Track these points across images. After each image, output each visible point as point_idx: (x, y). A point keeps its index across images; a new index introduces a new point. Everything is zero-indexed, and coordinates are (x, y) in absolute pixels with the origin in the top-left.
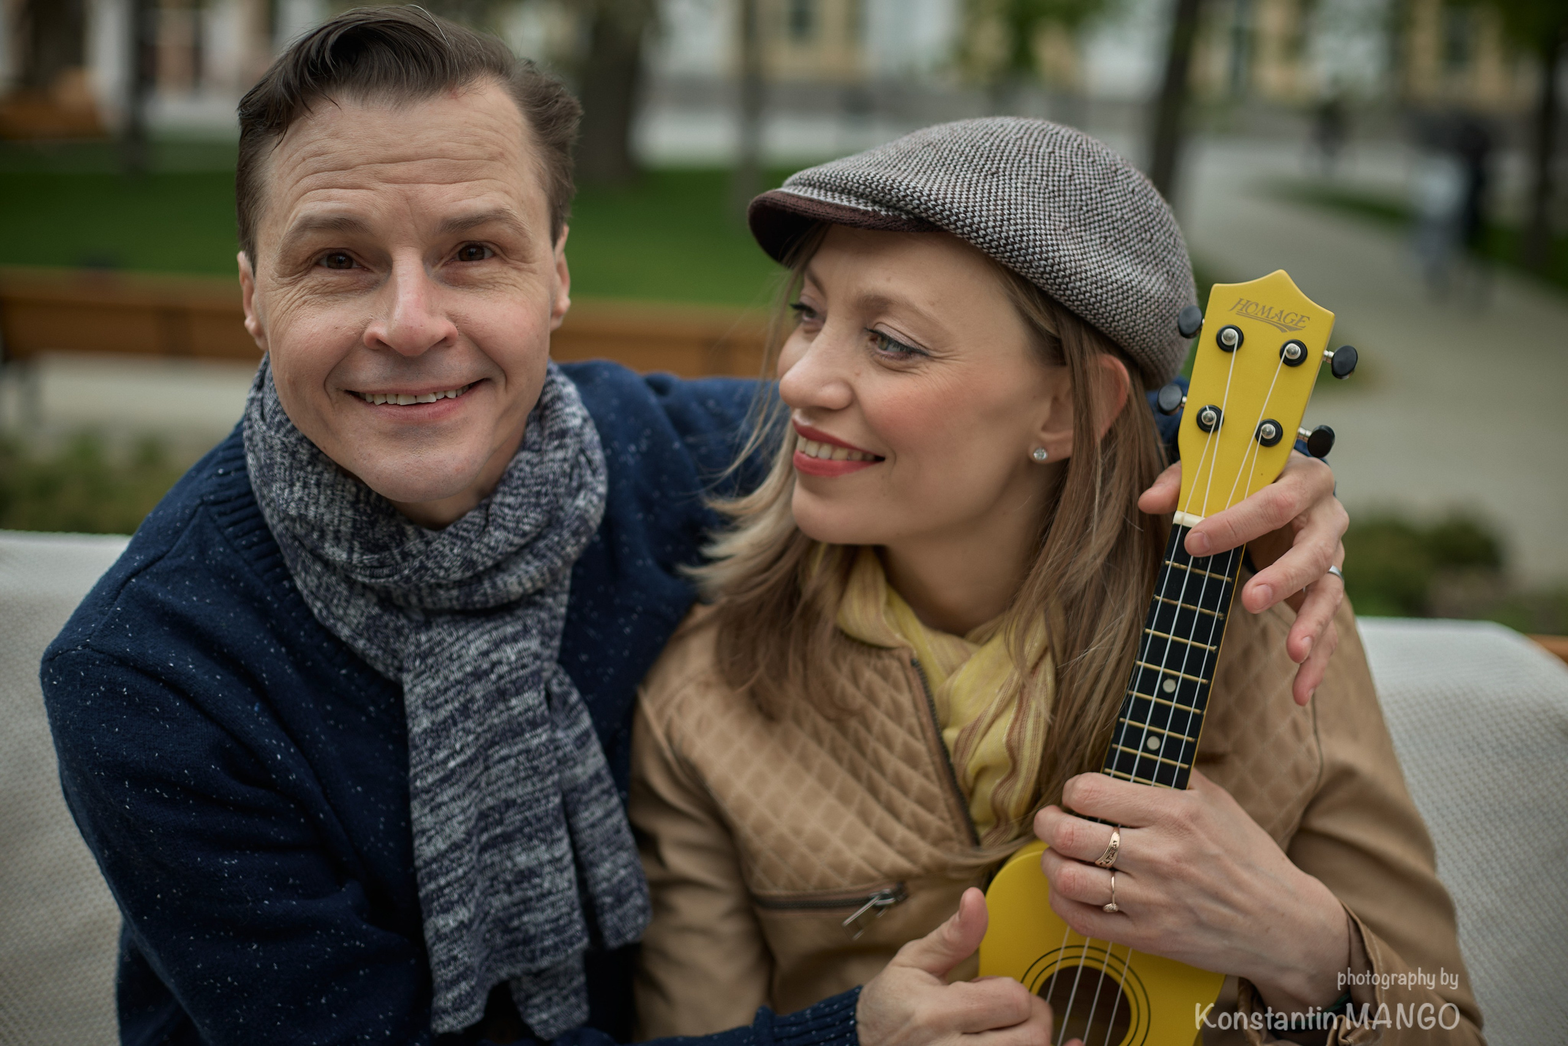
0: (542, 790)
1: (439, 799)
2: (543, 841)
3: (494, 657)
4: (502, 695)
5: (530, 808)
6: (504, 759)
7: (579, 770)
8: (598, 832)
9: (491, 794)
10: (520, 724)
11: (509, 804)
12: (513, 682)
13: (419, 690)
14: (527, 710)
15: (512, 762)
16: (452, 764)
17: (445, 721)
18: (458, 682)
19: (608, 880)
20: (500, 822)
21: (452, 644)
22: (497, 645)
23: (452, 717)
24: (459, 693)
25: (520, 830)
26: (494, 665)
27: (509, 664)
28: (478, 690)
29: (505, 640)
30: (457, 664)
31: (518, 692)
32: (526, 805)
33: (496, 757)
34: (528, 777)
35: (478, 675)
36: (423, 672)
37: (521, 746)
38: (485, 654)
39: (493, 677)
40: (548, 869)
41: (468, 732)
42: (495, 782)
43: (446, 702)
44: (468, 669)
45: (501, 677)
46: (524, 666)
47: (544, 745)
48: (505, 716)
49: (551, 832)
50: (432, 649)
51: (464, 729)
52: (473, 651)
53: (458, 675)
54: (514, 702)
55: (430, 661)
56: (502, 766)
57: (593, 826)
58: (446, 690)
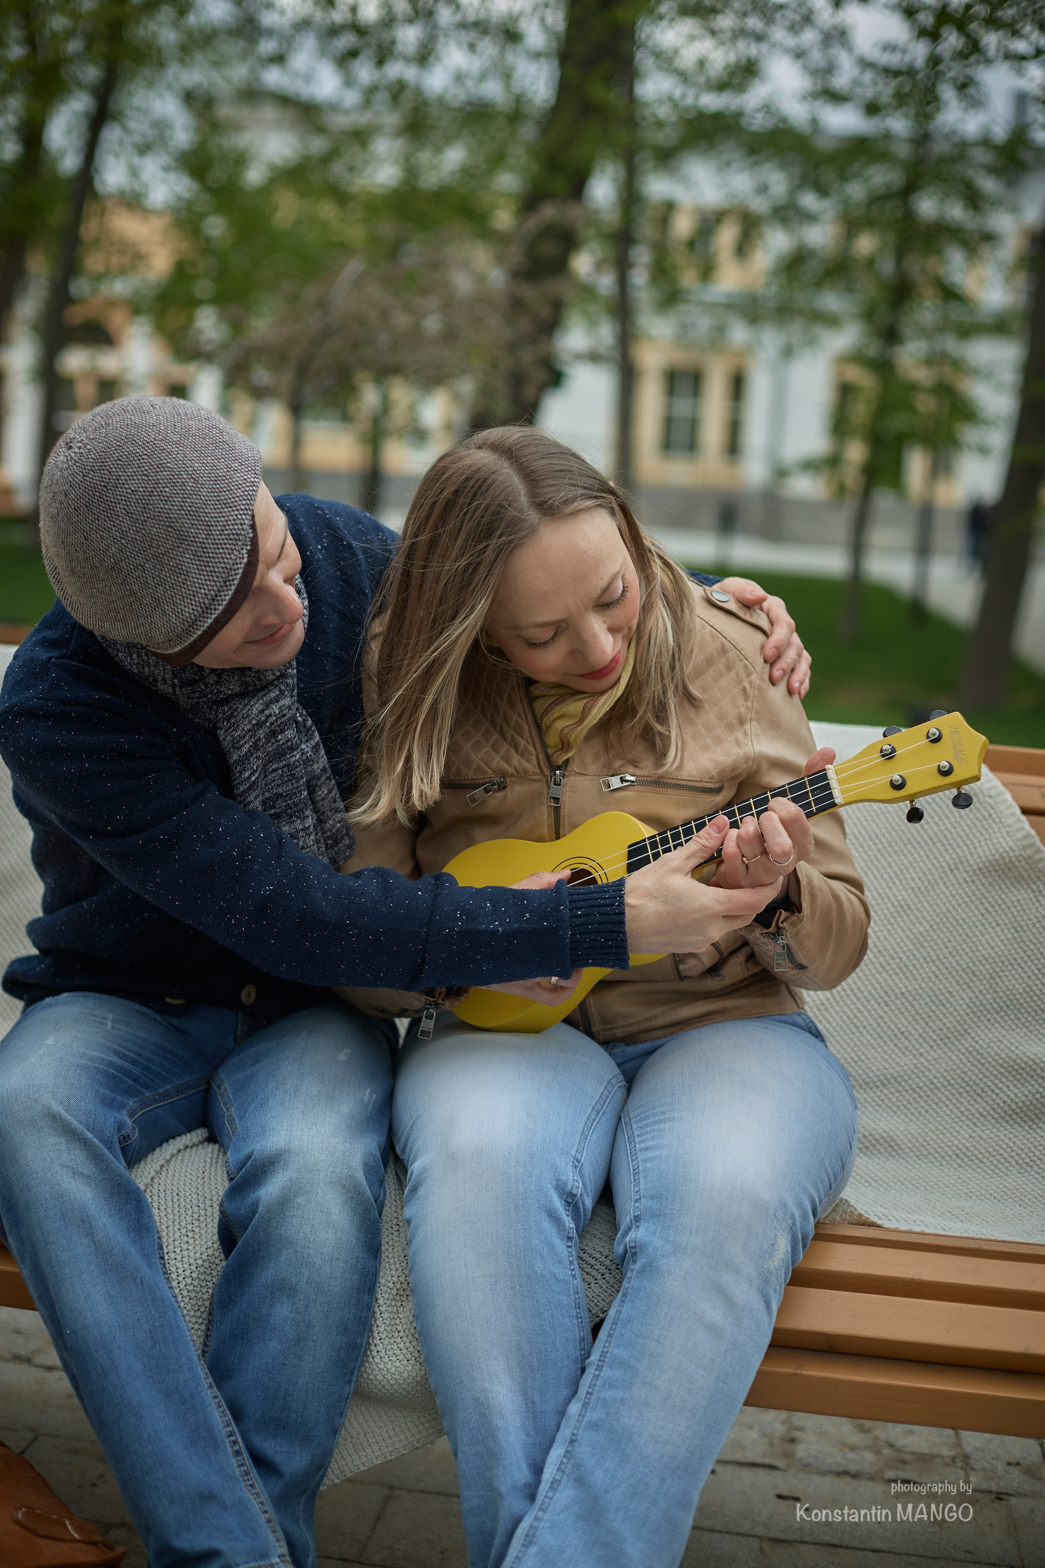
0: (297, 788)
1: (248, 800)
2: (299, 817)
3: (267, 712)
4: (273, 734)
5: (291, 798)
6: (275, 770)
7: (315, 766)
8: (325, 803)
9: (268, 791)
10: (283, 750)
11: (279, 796)
12: (279, 726)
13: (228, 738)
14: (287, 742)
15: (280, 771)
16: (253, 778)
17: (246, 754)
18: (249, 730)
19: (330, 831)
20: (273, 807)
21: (243, 709)
22: (267, 705)
23: (250, 751)
24: (251, 737)
25: (285, 811)
26: (268, 717)
27: (276, 716)
28: (261, 733)
29: (271, 702)
30: (247, 720)
31: (282, 731)
32: (289, 796)
33: (271, 769)
34: (290, 780)
35: (260, 725)
36: (230, 728)
37: (284, 762)
38: (262, 711)
39: (268, 724)
40: (301, 834)
41: (258, 758)
42: (270, 784)
43: (245, 743)
44: (254, 722)
45: (272, 724)
46: (284, 716)
47: (298, 761)
48: (275, 746)
49: (303, 813)
50: (232, 714)
51: (256, 757)
52: (255, 711)
53: (249, 726)
54: (280, 737)
55: (232, 721)
56: (274, 775)
57: (323, 799)
58: (244, 736)
